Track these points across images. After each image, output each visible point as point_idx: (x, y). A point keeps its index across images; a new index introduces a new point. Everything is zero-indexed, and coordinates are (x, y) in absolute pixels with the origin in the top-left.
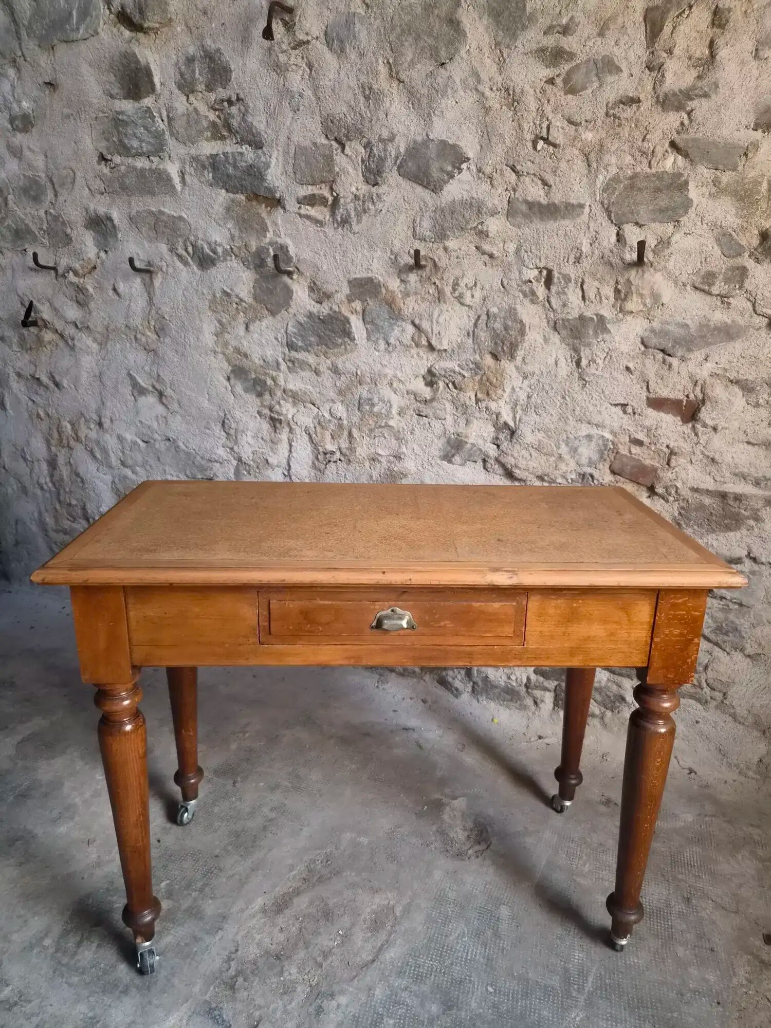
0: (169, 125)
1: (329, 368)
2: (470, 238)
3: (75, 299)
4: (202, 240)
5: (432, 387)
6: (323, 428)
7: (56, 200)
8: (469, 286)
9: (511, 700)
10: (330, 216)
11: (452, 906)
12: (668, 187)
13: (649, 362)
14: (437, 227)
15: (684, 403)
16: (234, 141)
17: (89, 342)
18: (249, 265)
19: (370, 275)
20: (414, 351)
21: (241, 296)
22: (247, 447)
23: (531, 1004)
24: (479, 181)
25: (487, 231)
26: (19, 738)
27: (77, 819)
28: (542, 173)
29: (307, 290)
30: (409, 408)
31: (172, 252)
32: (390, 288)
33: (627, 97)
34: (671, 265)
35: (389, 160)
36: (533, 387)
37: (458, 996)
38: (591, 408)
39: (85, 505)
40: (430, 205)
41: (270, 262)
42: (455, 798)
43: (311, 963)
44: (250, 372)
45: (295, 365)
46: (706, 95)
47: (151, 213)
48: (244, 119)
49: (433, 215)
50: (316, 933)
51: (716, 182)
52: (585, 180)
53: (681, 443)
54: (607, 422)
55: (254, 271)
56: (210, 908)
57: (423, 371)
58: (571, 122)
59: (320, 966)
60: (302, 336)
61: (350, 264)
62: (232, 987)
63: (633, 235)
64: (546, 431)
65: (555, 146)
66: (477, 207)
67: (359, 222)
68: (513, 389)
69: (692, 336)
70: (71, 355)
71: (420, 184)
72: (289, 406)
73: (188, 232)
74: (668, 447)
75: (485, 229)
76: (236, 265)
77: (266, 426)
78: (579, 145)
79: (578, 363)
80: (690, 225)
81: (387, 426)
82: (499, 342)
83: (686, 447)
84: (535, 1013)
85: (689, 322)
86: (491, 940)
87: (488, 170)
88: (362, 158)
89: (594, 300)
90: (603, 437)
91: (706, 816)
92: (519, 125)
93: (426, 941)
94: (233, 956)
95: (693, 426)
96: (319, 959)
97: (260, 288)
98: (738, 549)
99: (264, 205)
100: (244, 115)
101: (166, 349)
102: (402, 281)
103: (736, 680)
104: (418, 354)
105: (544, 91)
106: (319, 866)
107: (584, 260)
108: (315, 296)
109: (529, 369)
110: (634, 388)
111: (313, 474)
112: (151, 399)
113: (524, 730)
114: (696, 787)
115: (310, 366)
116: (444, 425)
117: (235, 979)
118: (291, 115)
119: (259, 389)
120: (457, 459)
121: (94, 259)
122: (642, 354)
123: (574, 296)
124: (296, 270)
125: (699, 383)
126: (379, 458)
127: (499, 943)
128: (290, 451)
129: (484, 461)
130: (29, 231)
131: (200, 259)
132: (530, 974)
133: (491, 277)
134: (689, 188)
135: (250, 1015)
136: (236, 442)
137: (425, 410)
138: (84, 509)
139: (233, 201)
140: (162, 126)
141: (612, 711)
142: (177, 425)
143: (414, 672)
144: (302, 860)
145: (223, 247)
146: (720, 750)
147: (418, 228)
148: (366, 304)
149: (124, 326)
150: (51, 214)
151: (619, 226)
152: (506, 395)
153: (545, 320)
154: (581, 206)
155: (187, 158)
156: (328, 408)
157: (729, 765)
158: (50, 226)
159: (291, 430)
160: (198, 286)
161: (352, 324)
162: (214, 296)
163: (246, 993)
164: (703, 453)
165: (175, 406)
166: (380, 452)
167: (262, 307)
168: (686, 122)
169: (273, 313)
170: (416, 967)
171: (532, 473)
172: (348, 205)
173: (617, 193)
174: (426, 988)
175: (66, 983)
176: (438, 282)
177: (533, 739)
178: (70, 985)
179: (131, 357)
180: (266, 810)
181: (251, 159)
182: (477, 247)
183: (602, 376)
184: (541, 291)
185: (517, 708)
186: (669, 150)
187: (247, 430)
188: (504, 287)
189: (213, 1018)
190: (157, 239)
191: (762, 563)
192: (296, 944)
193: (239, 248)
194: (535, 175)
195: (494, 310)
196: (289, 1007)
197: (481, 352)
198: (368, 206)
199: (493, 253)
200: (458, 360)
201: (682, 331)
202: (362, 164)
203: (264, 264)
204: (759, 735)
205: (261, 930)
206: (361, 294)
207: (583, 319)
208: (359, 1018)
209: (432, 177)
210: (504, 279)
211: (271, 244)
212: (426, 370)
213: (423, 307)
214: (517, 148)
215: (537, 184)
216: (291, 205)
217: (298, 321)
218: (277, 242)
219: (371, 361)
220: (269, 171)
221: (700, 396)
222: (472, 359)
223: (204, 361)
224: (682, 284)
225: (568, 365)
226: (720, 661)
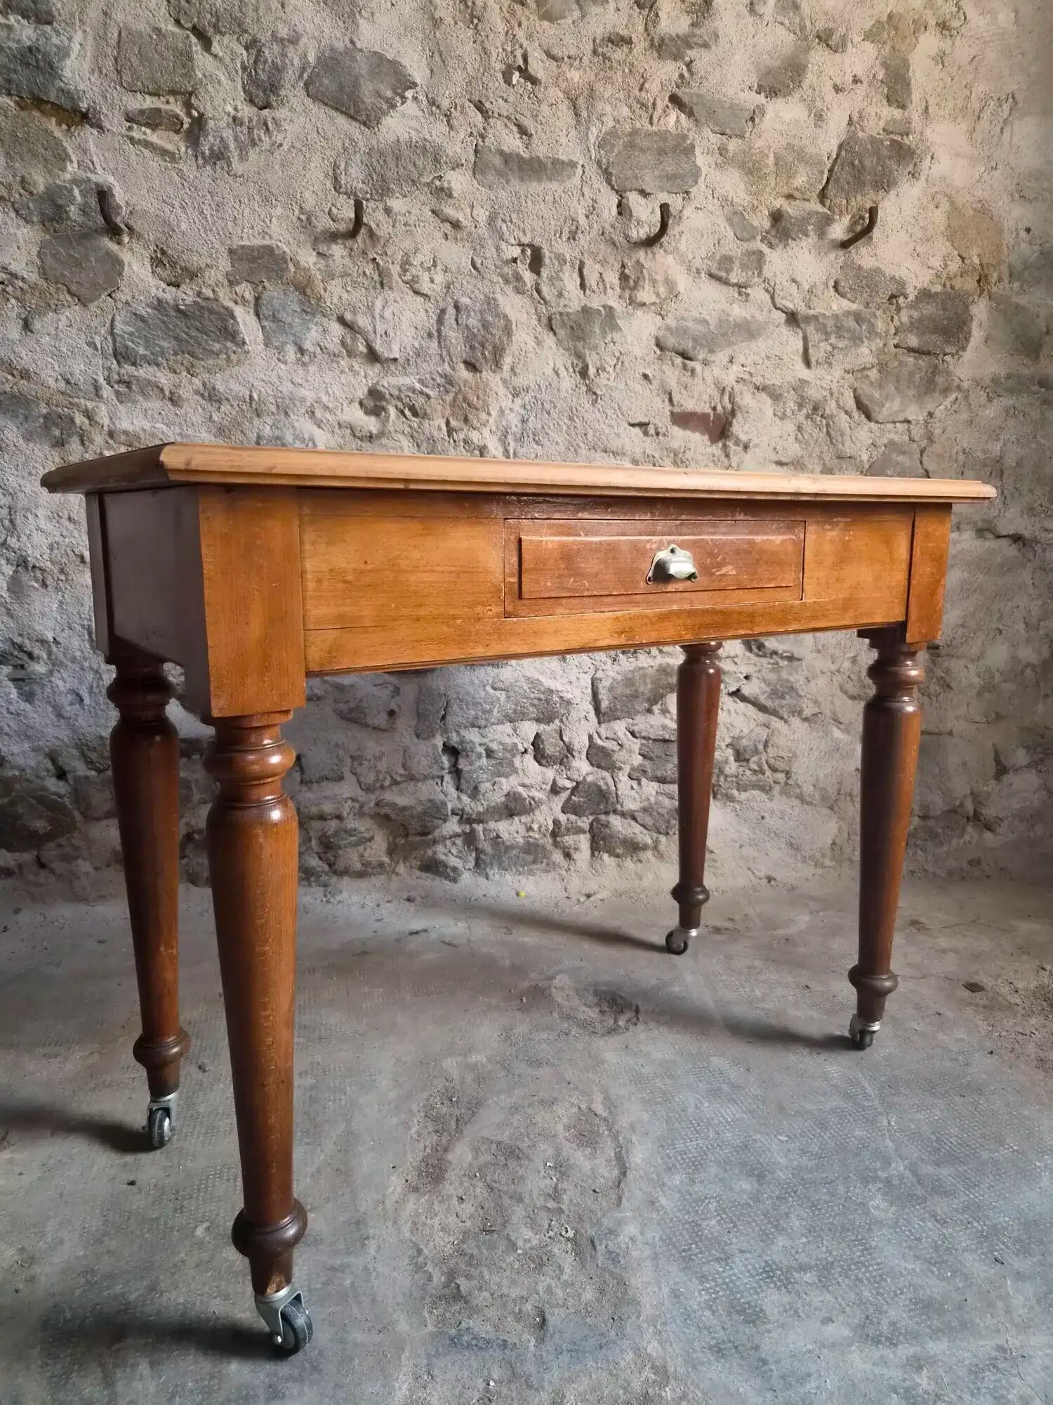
1: (197, 392)
2: (422, 198)
5: (377, 415)
8: (426, 265)
9: (534, 862)
10: (187, 147)
11: (658, 1080)
12: (674, 149)
13: (667, 368)
14: (375, 177)
15: (712, 418)
18: (31, 214)
19: (267, 242)
20: (344, 363)
21: (14, 267)
22: (38, 538)
23: (836, 1132)
24: (432, 119)
25: (450, 189)
28: (518, 116)
29: (148, 264)
32: (303, 264)
33: (618, 34)
34: (682, 246)
35: (290, 72)
36: (528, 407)
37: (758, 1160)
38: (607, 431)
40: (361, 144)
41: (74, 213)
42: (553, 977)
43: (543, 1214)
44: (38, 405)
45: (130, 389)
46: (706, 46)
49: (366, 158)
50: (517, 1179)
51: (722, 150)
52: (573, 133)
54: (627, 448)
55: (39, 227)
57: (361, 393)
58: (551, 56)
60: (147, 340)
61: (230, 224)
62: (458, 1296)
63: (639, 206)
65: (534, 81)
66: (433, 154)
67: (243, 158)
68: (502, 412)
69: (713, 333)
71: (342, 112)
75: (446, 185)
78: (563, 85)
79: (584, 373)
80: (701, 198)
82: (477, 345)
84: (849, 1139)
85: (707, 318)
87: (445, 104)
88: (243, 63)
89: (597, 290)
92: (484, 49)
93: (664, 1125)
94: (421, 1259)
95: (725, 446)
96: (551, 1204)
97: (53, 256)
99: (53, 120)
102: (320, 254)
103: (798, 752)
104: (351, 368)
105: (512, 12)
106: (445, 1109)
107: (581, 236)
108: (165, 274)
109: (520, 381)
110: (654, 401)
113: (564, 894)
115: (162, 390)
117: (452, 1285)
119: (57, 433)
122: (658, 359)
123: (570, 282)
124: (126, 228)
125: (728, 389)
127: (746, 1092)
132: (807, 1106)
133: (457, 255)
134: (696, 154)
135: (519, 1316)
141: (667, 834)
143: (381, 865)
144: (411, 1111)
146: (791, 845)
147: (342, 177)
148: (260, 288)
151: (620, 193)
152: (492, 420)
153: (535, 317)
154: (573, 165)
157: (804, 861)
161: (239, 320)
167: (58, 289)
168: (686, 75)
169: (83, 302)
170: (681, 1155)
172: (221, 131)
173: (616, 151)
174: (715, 1170)
176: (379, 259)
177: (580, 901)
181: (29, 39)
182: (433, 212)
183: (616, 388)
184: (528, 276)
185: (542, 871)
186: (670, 105)
187: (37, 507)
188: (476, 269)
193: (8, 188)
194: (508, 118)
195: (465, 300)
196: (565, 1278)
197: (451, 360)
198: (259, 136)
199: (458, 221)
200: (418, 374)
201: (700, 328)
202: (243, 73)
203: (64, 216)
204: (828, 812)
205: (431, 1212)
206: (251, 272)
207: (587, 312)
208: (670, 1239)
209: (363, 103)
210: (475, 258)
211: (75, 181)
212: (366, 391)
213: (357, 296)
214: (484, 79)
215: (511, 131)
216: (115, 123)
217: (135, 314)
218: (89, 180)
219: (274, 379)
220: (68, 62)
221: (729, 406)
222: (439, 370)
224: (695, 271)
225: (571, 377)
226: (779, 732)
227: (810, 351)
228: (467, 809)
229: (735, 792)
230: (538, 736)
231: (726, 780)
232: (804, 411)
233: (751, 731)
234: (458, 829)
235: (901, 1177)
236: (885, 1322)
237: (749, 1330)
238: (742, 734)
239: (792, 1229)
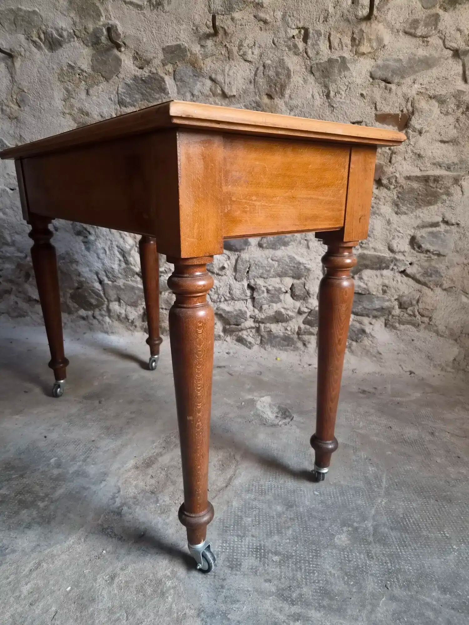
2: (249, 10)
4: (52, 28)
8: (250, 46)
9: (288, 345)
10: (148, 2)
13: (375, 89)
14: (226, 3)
15: (400, 117)
18: (88, 43)
19: (178, 43)
20: (212, 99)
21: (82, 67)
23: (347, 498)
25: (262, 3)
29: (131, 59)
31: (28, 40)
32: (194, 52)
34: (389, 17)
37: (295, 499)
41: (103, 39)
42: (262, 397)
47: (11, 11)
55: (91, 48)
56: (92, 470)
60: (130, 94)
61: (163, 36)
62: (119, 515)
67: (169, 2)
69: (405, 67)
73: (40, 23)
74: (390, 149)
75: (260, 1)
76: (77, 44)
79: (328, 96)
82: (273, 85)
83: (401, 148)
84: (352, 503)
85: (402, 58)
89: (338, 49)
91: (427, 393)
94: (117, 495)
95: (407, 133)
97: (96, 60)
98: (436, 217)
101: (26, 115)
102: (202, 46)
103: (438, 307)
107: (330, 19)
108: (138, 64)
109: (294, 102)
110: (366, 108)
113: (299, 362)
114: (416, 381)
117: (121, 509)
122: (371, 84)
123: (323, 46)
124: (123, 44)
125: (411, 99)
131: (50, 43)
133: (266, 38)
141: (357, 341)
143: (219, 336)
145: (68, 31)
146: (428, 357)
147: (212, 5)
148: (176, 66)
153: (304, 67)
157: (435, 366)
160: (49, 63)
161: (167, 82)
162: (62, 70)
163: (131, 516)
164: (412, 151)
167: (98, 75)
169: (107, 80)
170: (259, 486)
176: (228, 45)
177: (305, 366)
180: (127, 413)
182: (255, 16)
183: (345, 103)
184: (301, 45)
185: (292, 350)
188: (274, 44)
190: (16, 31)
191: (453, 225)
192: (165, 484)
193: (80, 31)
195: (269, 62)
196: (167, 521)
197: (260, 93)
199: (266, 19)
200: (244, 102)
201: (397, 64)
203: (100, 41)
204: (453, 342)
205: (136, 479)
206: (172, 58)
207: (331, 61)
208: (224, 520)
210: (274, 38)
211: (104, 25)
213: (217, 65)
217: (126, 84)
218: (109, 24)
221: (411, 109)
222: (254, 99)
223: (55, 121)
224: (396, 31)
225: (321, 98)
226: (427, 295)
227: (467, 72)
228: (257, 316)
229: (397, 325)
230: (293, 285)
231: (392, 318)
232: (461, 110)
233: (410, 293)
234: (253, 325)
235: (366, 529)
236: (298, 592)
237: (228, 571)
238: (404, 294)
239: (286, 534)
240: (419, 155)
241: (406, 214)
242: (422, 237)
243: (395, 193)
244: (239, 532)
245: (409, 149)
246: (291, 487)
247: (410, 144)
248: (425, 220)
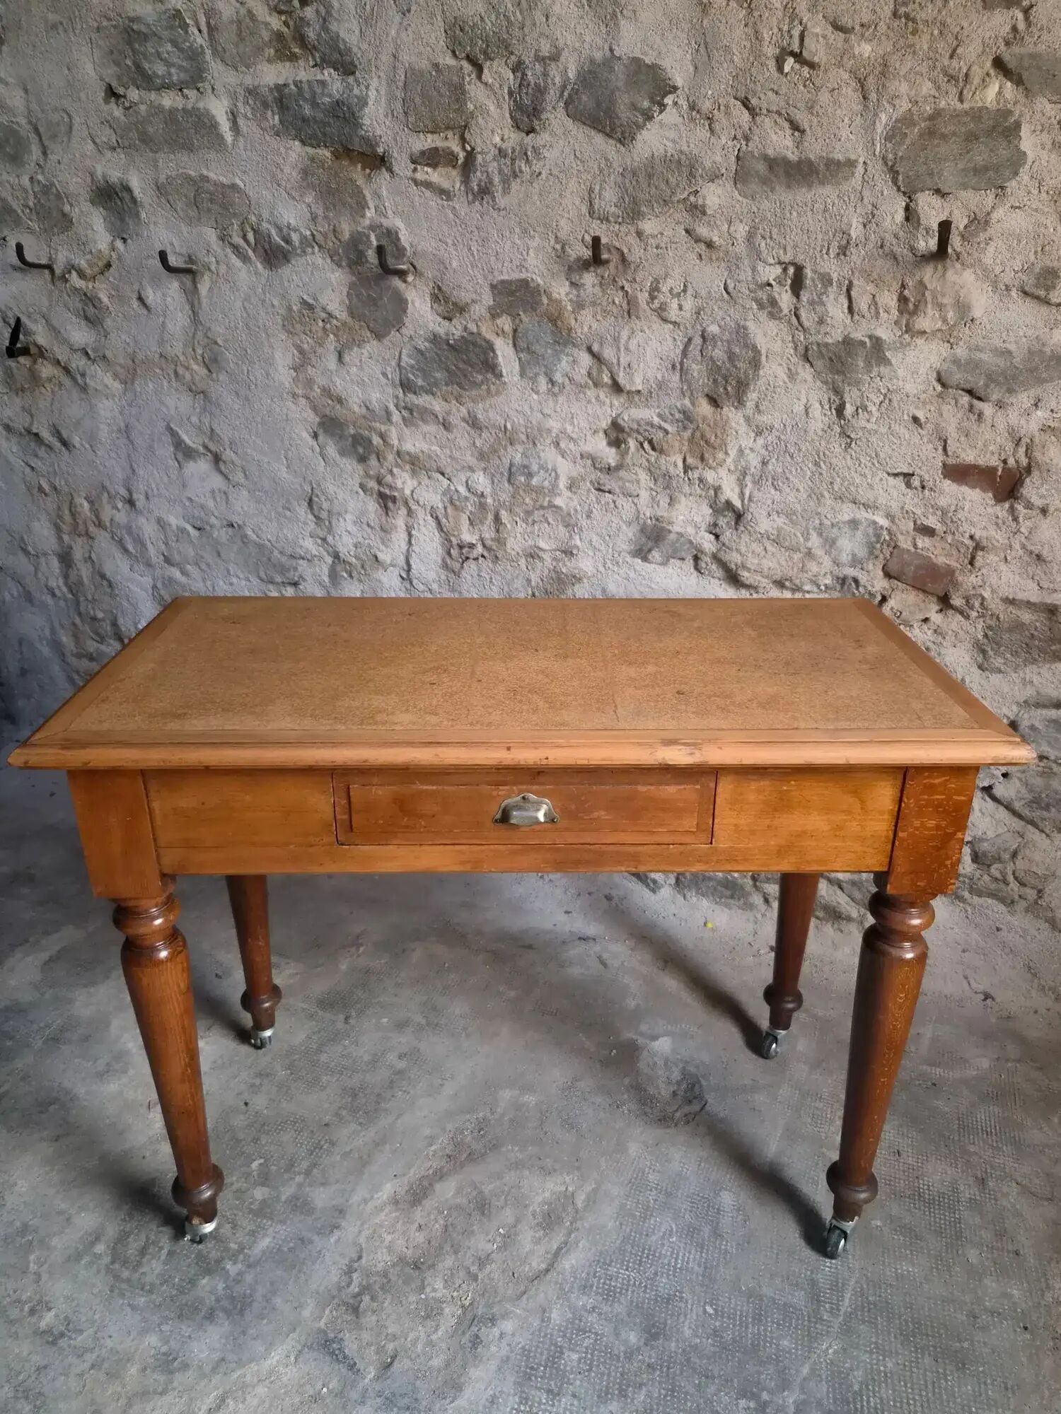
0: (211, 39)
1: (464, 420)
2: (677, 216)
3: (82, 313)
4: (269, 222)
5: (618, 447)
6: (456, 508)
7: (45, 160)
8: (675, 291)
9: (732, 897)
10: (462, 182)
11: (654, 1192)
12: (989, 133)
13: (948, 409)
14: (627, 199)
15: (999, 473)
16: (312, 63)
17: (108, 380)
18: (340, 260)
19: (523, 276)
20: (591, 393)
21: (330, 308)
22: (346, 538)
23: (765, 1330)
24: (692, 125)
25: (704, 206)
26: (44, 956)
27: (131, 1072)
28: (792, 110)
29: (428, 299)
30: (584, 480)
31: (223, 240)
32: (555, 295)
34: (988, 257)
35: (551, 91)
36: (770, 448)
37: (666, 1320)
38: (858, 480)
39: (116, 619)
40: (615, 165)
41: (371, 255)
42: (655, 1038)
43: (462, 1274)
44: (348, 426)
45: (413, 415)
47: (188, 178)
48: (325, 28)
49: (619, 179)
50: (468, 1233)
52: (858, 120)
53: (992, 532)
54: (882, 501)
55: (347, 270)
56: (321, 1198)
57: (605, 423)
58: (837, 27)
59: (475, 1278)
60: (423, 370)
61: (493, 259)
62: (355, 1310)
63: (932, 210)
64: (790, 514)
65: (812, 66)
66: (687, 167)
67: (506, 191)
68: (741, 451)
69: (1017, 368)
70: (82, 399)
71: (600, 131)
72: (406, 476)
73: (246, 209)
74: (972, 537)
75: (700, 202)
76: (320, 261)
77: (372, 506)
78: (849, 64)
79: (840, 411)
80: (1022, 193)
81: (551, 506)
82: (720, 379)
83: (1000, 537)
84: (771, 1343)
85: (1012, 347)
86: (709, 1241)
87: (706, 105)
88: (510, 88)
89: (867, 315)
90: (875, 523)
91: (1007, 1060)
92: (756, 31)
93: (618, 1242)
94: (355, 1265)
95: (1012, 510)
96: (474, 1269)
97: (357, 296)
99: (359, 166)
100: (324, 20)
101: (221, 389)
102: (572, 284)
103: (1058, 873)
104: (597, 398)
106: (469, 1138)
107: (853, 251)
108: (440, 309)
109: (764, 419)
110: (924, 448)
111: (443, 577)
112: (202, 466)
113: (750, 939)
114: (994, 1020)
115: (436, 416)
116: (636, 505)
117: (359, 1298)
118: (398, 18)
119: (361, 450)
120: (656, 555)
121: (107, 252)
122: (938, 397)
123: (836, 309)
124: (412, 269)
125: (1025, 440)
126: (541, 554)
127: (721, 1244)
128: (410, 543)
129: (696, 559)
130: (9, 210)
131: (266, 251)
132: (764, 1288)
133: (710, 277)
134: (1022, 134)
135: (381, 1349)
136: (330, 530)
137: (609, 483)
138: (115, 624)
139: (312, 160)
140: (200, 40)
142: (242, 505)
144: (444, 1130)
145: (301, 234)
146: (1030, 968)
147: (597, 201)
148: (518, 320)
149: (157, 356)
150: (39, 182)
151: (909, 196)
152: (729, 460)
153: (791, 345)
154: (851, 164)
155: (240, 91)
156: (464, 480)
158: (39, 202)
159: (410, 512)
160: (264, 293)
161: (499, 353)
162: (290, 309)
163: (374, 1318)
164: (1023, 547)
165: (239, 477)
166: (542, 544)
167: (361, 326)
168: (1021, 26)
169: (379, 336)
170: (606, 1279)
171: (767, 577)
172: (488, 164)
173: (908, 141)
174: (620, 1308)
175: (129, 1305)
176: (627, 286)
177: (762, 952)
178: (134, 1308)
179: (171, 402)
180: (391, 1058)
181: (338, 92)
182: (687, 231)
183: (876, 432)
184: (785, 299)
185: (739, 907)
186: (992, 72)
187: (346, 512)
188: (728, 293)
189: (332, 1353)
192: (441, 1248)
193: (325, 236)
194: (779, 114)
195: (713, 329)
196: (434, 1337)
197: (692, 394)
198: (520, 167)
199: (712, 240)
200: (658, 407)
201: (1000, 361)
202: (510, 98)
203: (364, 260)
205: (392, 1229)
206: (510, 305)
207: (848, 344)
209: (619, 118)
210: (729, 281)
211: (372, 228)
212: (609, 422)
213: (605, 326)
214: (753, 69)
215: (782, 129)
216: (402, 165)
217: (416, 348)
218: (382, 225)
219: (526, 408)
220: (366, 110)
221: (1024, 461)
222: (679, 405)
223: (278, 409)
224: (1004, 288)
225: (825, 415)
226: (1034, 846)
231: (957, 879)
233: (998, 836)
235: (781, 1409)
238: (984, 837)
239: (633, 1400)
240: (1037, 555)
241: (1000, 671)
242: (1032, 728)
243: (979, 627)
244: (552, 1383)
245: (1017, 542)
246: (664, 1288)
247: (1018, 530)
248: (1045, 691)
